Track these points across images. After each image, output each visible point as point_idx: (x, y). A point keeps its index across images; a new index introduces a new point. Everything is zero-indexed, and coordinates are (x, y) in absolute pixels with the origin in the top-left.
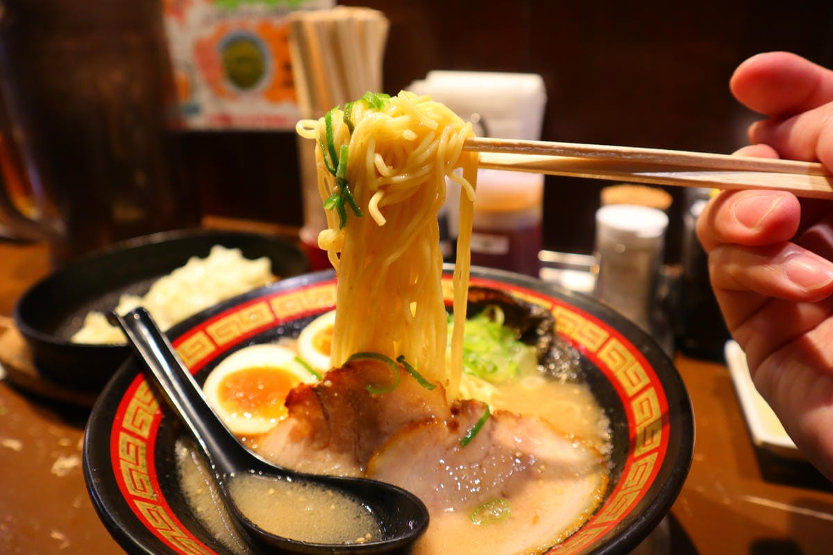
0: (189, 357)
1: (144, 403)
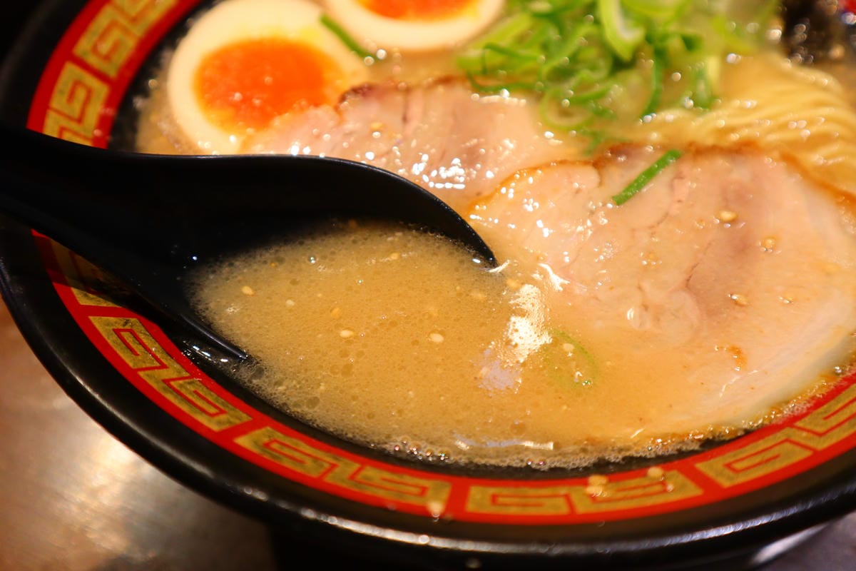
0: (134, 20)
1: (70, 118)
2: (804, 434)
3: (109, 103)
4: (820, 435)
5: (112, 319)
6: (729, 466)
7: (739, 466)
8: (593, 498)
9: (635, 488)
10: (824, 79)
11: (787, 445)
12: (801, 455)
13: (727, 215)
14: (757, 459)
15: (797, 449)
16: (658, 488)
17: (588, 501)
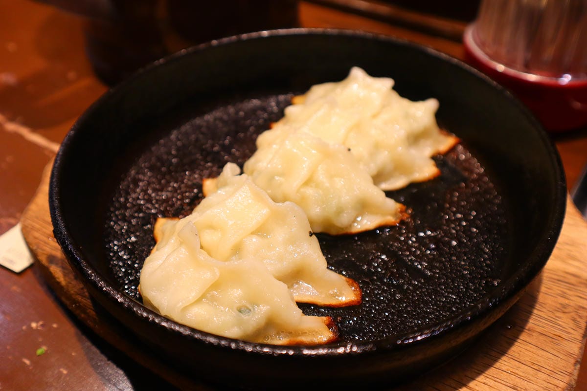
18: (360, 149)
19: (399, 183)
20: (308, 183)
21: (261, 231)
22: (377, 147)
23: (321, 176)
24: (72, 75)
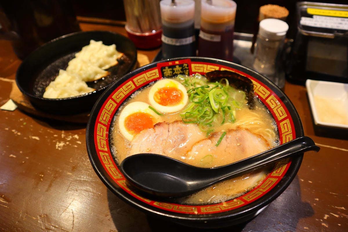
0: (109, 111)
1: (101, 136)
2: (261, 189)
3: (107, 131)
4: (264, 189)
5: (122, 181)
6: (248, 197)
7: (251, 197)
8: (225, 207)
9: (232, 204)
10: (254, 114)
11: (258, 192)
12: (261, 193)
13: (238, 144)
14: (253, 195)
15: (260, 192)
16: (236, 203)
17: (224, 207)
18: (94, 60)
19: (107, 67)
20: (81, 70)
21: (70, 82)
22: (98, 59)
23: (84, 68)
24: (12, 60)
